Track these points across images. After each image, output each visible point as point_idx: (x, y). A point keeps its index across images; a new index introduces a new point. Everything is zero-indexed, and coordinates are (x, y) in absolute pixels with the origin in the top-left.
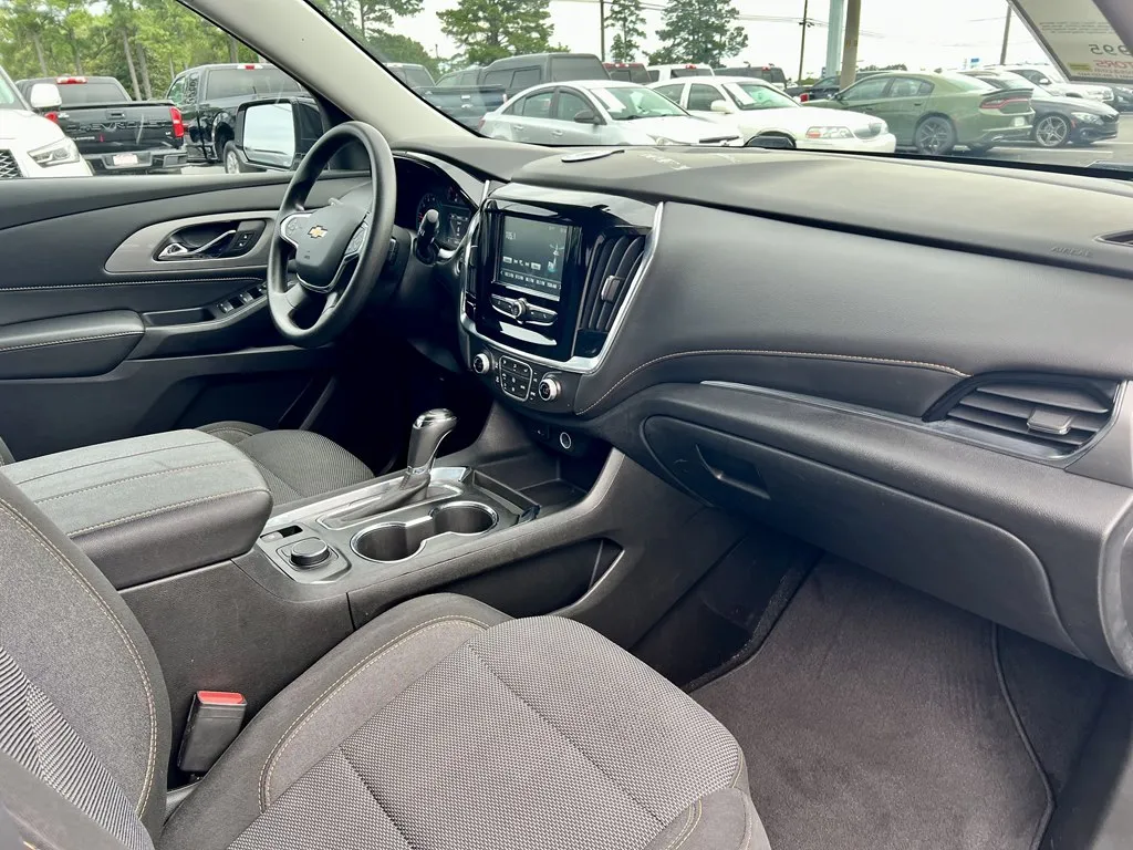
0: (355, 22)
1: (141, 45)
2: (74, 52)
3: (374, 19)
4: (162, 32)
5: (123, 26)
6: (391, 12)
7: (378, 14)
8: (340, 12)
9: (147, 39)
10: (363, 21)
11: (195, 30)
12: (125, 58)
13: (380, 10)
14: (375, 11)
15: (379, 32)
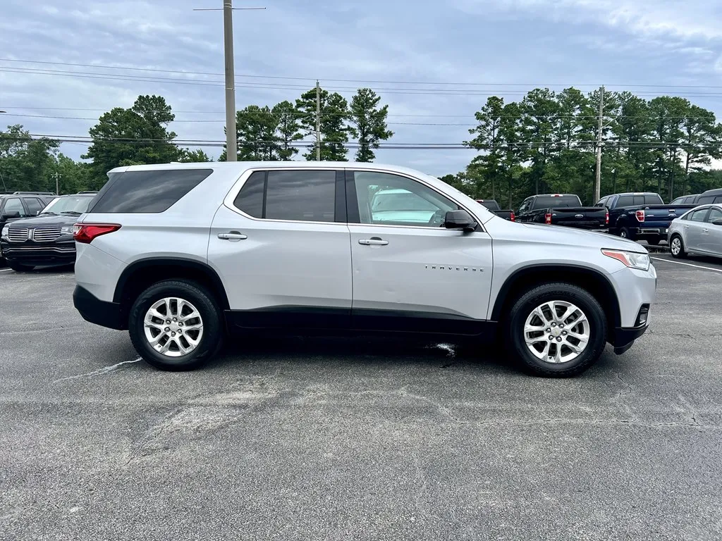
0: (681, 164)
1: (544, 182)
2: (510, 185)
3: (696, 161)
4: (557, 175)
5: (537, 173)
6: (710, 157)
7: (700, 158)
8: (672, 158)
9: (548, 179)
10: (688, 163)
11: (575, 173)
12: (535, 188)
13: (702, 156)
14: (698, 157)
15: (699, 169)
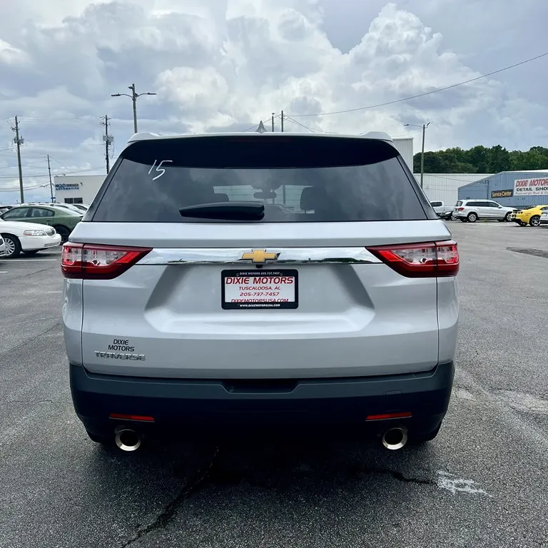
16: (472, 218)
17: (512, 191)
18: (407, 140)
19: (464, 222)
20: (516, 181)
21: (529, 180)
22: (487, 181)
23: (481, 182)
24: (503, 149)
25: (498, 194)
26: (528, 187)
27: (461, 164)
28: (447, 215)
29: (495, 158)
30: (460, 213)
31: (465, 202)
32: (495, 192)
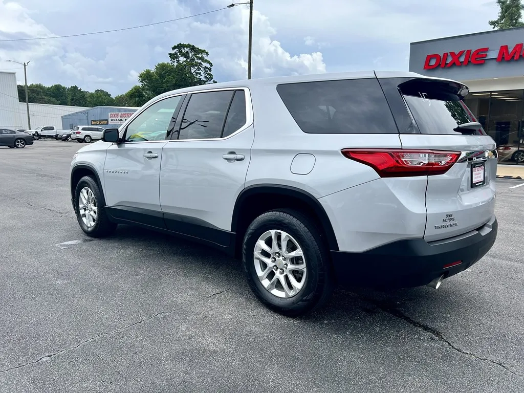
16: (88, 139)
17: (107, 120)
18: (10, 73)
19: (80, 142)
20: (109, 114)
21: (120, 113)
22: (86, 112)
23: (81, 112)
24: (79, 89)
25: (96, 123)
26: (119, 118)
27: (46, 98)
28: (64, 137)
29: (74, 95)
30: (78, 135)
31: (81, 127)
32: (94, 121)
